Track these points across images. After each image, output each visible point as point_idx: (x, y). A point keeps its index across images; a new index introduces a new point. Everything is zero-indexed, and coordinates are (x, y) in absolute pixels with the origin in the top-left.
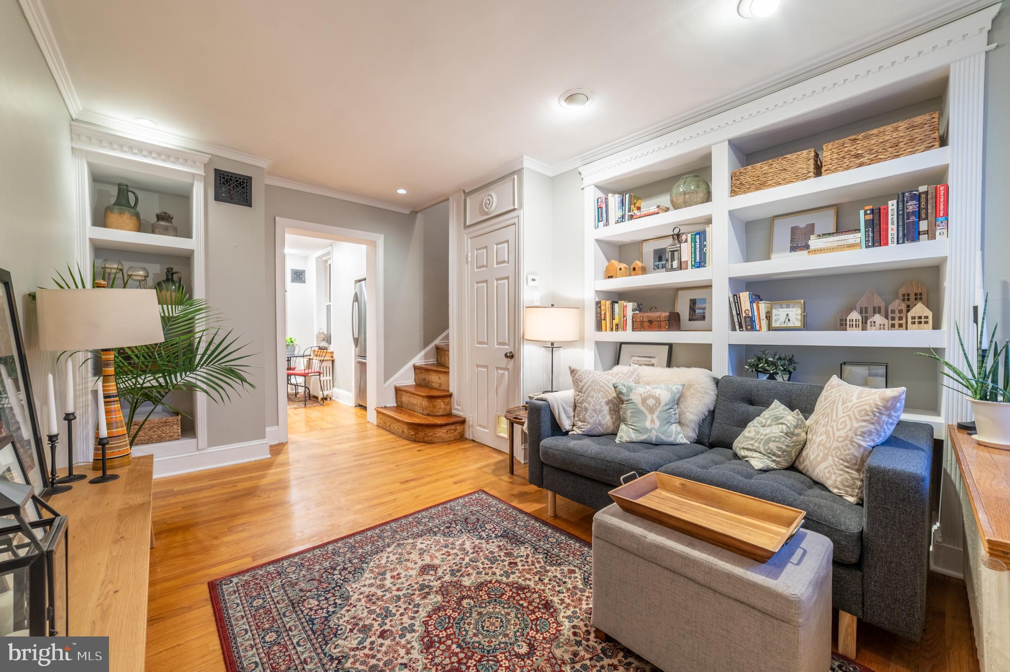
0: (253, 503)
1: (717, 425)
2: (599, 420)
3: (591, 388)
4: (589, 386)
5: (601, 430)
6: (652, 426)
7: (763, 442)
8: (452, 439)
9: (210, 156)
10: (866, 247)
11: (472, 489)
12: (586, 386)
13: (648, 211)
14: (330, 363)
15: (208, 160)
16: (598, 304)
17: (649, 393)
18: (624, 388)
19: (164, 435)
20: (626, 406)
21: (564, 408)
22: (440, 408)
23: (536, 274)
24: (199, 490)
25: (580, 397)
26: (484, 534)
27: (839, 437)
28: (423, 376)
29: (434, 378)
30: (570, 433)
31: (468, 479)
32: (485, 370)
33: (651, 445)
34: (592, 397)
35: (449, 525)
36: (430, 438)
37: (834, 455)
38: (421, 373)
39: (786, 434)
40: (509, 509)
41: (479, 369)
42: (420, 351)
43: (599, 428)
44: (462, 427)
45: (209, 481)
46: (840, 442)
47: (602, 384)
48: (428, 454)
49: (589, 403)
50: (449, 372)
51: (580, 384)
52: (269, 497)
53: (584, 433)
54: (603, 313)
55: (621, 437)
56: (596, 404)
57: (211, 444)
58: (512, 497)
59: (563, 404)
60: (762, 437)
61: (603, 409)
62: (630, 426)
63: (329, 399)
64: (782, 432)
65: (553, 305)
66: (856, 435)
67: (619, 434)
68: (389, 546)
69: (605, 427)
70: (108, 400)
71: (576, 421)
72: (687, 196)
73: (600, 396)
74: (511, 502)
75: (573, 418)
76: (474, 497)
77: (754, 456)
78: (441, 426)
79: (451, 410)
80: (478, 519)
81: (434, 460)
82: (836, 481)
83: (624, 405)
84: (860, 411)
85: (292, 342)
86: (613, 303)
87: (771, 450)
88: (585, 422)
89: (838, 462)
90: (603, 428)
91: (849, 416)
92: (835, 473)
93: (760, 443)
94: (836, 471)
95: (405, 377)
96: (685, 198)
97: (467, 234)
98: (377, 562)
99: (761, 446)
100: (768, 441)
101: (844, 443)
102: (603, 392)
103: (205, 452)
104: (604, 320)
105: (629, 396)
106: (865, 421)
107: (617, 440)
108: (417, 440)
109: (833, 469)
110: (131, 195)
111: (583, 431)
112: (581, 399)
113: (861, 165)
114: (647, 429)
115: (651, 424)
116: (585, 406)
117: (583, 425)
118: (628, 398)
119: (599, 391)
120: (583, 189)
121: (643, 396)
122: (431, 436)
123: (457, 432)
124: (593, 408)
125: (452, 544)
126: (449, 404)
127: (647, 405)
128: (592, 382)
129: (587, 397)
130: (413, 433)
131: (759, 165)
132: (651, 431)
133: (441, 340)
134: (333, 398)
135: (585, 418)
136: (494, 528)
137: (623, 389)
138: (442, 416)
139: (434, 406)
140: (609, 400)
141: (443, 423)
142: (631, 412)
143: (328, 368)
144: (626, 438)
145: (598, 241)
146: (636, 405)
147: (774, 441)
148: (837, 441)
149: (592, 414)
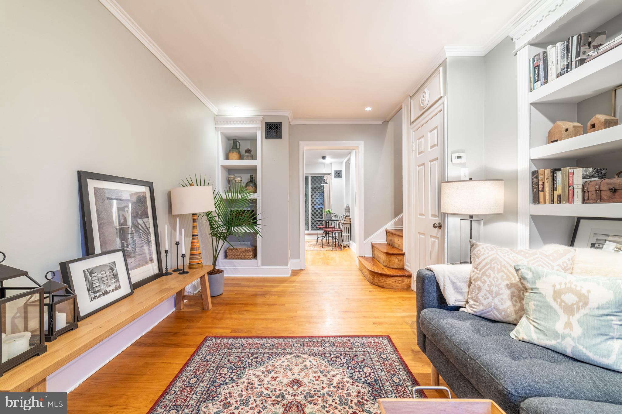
0: (260, 300)
2: (495, 304)
3: (489, 266)
4: (487, 264)
5: (498, 316)
6: (567, 331)
8: (400, 288)
9: (262, 116)
11: (383, 333)
12: (484, 263)
14: (349, 226)
15: (262, 118)
16: (535, 174)
17: (568, 285)
18: (529, 272)
19: (246, 256)
20: (530, 296)
21: (452, 283)
22: (395, 263)
23: (463, 152)
24: (248, 286)
25: (475, 274)
26: (357, 375)
28: (390, 238)
29: (396, 240)
30: (461, 309)
31: (386, 323)
32: (423, 237)
33: (562, 357)
34: (489, 277)
35: (339, 355)
36: (382, 284)
38: (390, 235)
40: (397, 362)
41: (420, 236)
42: (392, 220)
43: (496, 312)
44: (409, 280)
45: (257, 283)
47: (504, 263)
48: (375, 296)
49: (484, 282)
50: (403, 237)
51: (477, 259)
52: (269, 299)
53: (475, 314)
54: (540, 183)
55: (518, 332)
56: (492, 285)
57: (263, 264)
58: (410, 352)
59: (452, 278)
61: (501, 292)
63: (347, 247)
65: (471, 179)
67: (517, 327)
68: (291, 354)
69: (503, 313)
70: (193, 237)
71: (469, 298)
73: (499, 276)
74: (406, 356)
75: (467, 294)
76: (377, 340)
78: (390, 276)
79: (403, 266)
80: (364, 360)
81: (375, 301)
83: (528, 294)
85: (329, 212)
86: (555, 171)
88: (477, 302)
90: (500, 314)
95: (379, 237)
97: (412, 129)
98: (275, 362)
102: (504, 272)
103: (260, 267)
104: (543, 191)
105: (535, 283)
107: (512, 334)
108: (374, 283)
110: (238, 143)
111: (474, 311)
112: (475, 276)
114: (557, 332)
115: (565, 328)
116: (478, 285)
117: (475, 305)
118: (533, 286)
119: (499, 271)
120: (516, 54)
121: (558, 287)
122: (383, 282)
123: (405, 283)
124: (488, 289)
125: (327, 372)
126: (402, 260)
127: (562, 301)
128: (492, 260)
129: (483, 274)
130: (372, 278)
132: (563, 338)
134: (350, 247)
135: (477, 297)
136: (370, 374)
137: (528, 274)
138: (396, 269)
139: (390, 261)
140: (512, 284)
141: (392, 274)
143: (347, 228)
144: (523, 336)
145: (534, 105)
146: (543, 297)
149: (485, 295)
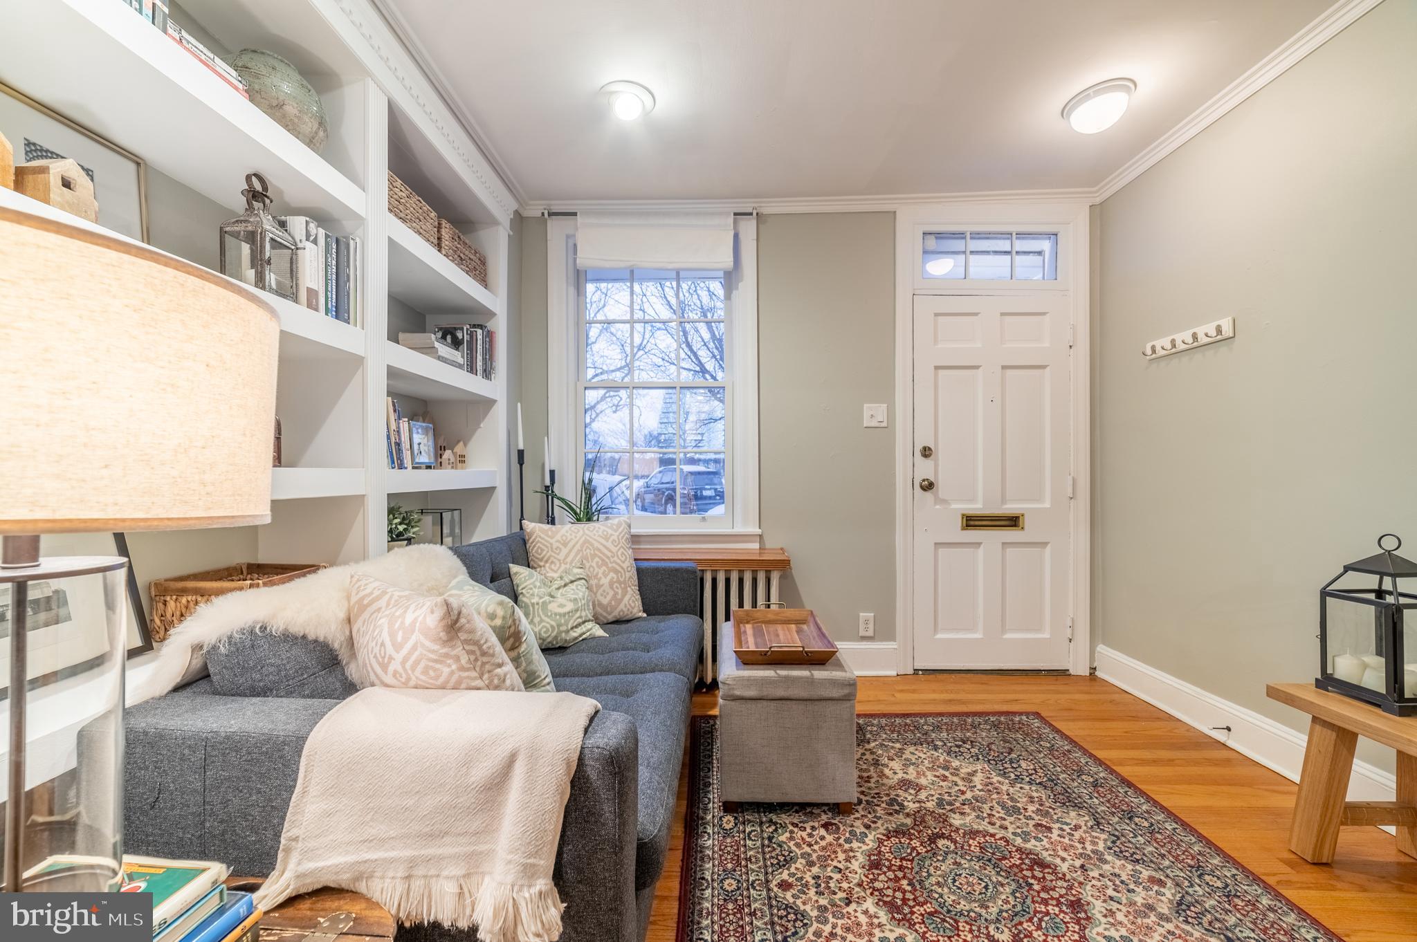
10: (467, 371)
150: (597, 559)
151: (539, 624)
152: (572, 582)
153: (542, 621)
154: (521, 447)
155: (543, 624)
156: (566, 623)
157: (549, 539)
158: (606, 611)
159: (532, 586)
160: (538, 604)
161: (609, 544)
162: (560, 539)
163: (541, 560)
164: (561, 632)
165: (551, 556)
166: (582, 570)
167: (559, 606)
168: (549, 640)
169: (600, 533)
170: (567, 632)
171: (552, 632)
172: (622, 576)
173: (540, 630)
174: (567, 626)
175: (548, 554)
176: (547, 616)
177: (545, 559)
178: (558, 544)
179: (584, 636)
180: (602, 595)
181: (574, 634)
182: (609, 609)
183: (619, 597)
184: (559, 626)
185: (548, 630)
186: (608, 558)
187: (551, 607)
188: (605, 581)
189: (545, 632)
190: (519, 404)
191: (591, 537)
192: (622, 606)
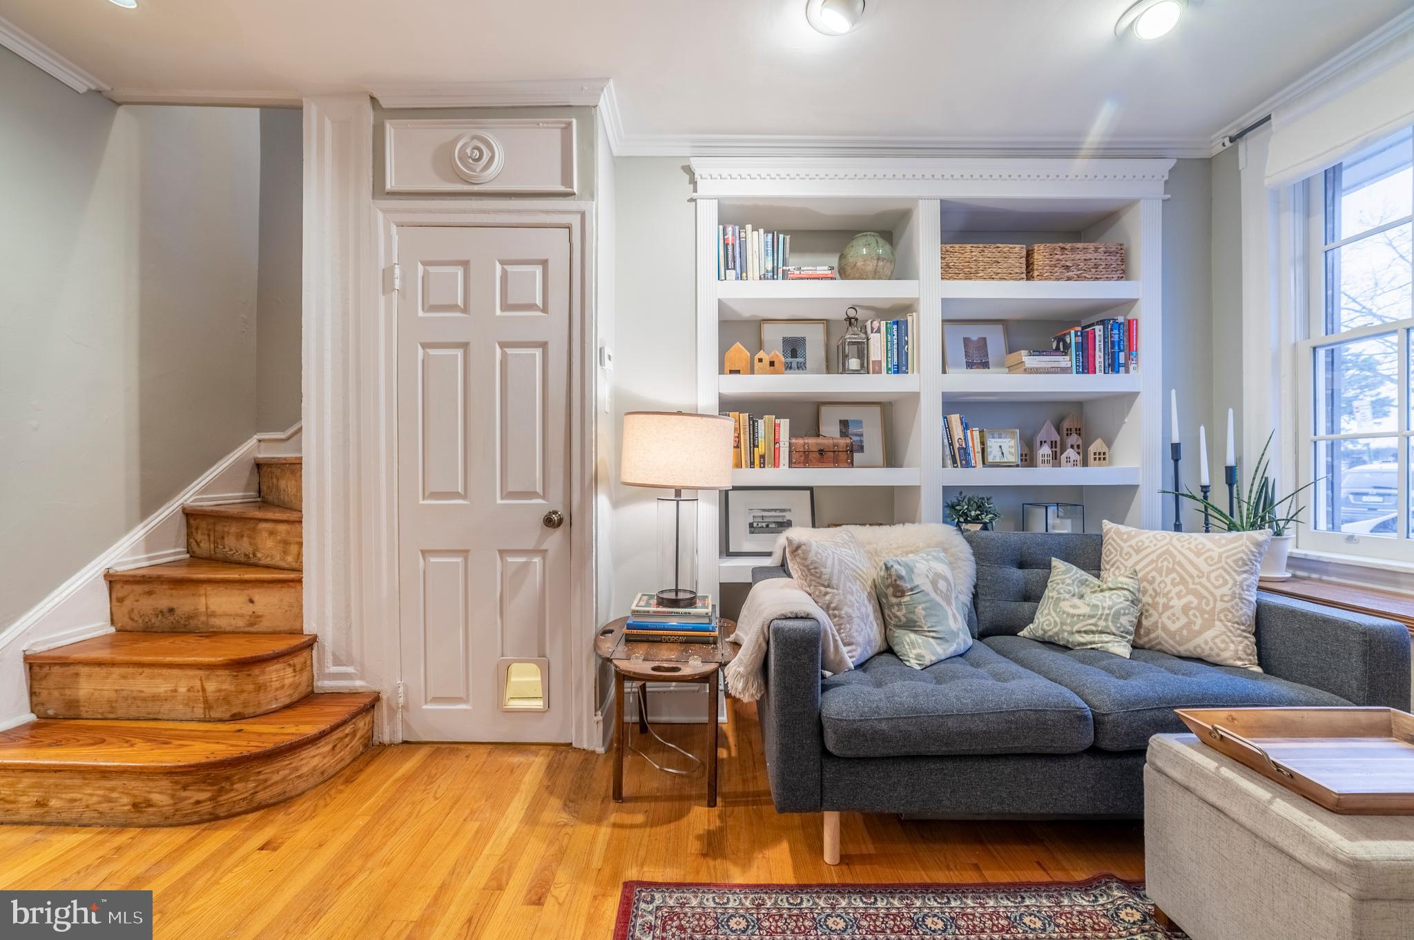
1: (988, 604)
2: (868, 635)
7: (1110, 618)
10: (1077, 373)
13: (814, 272)
18: (902, 567)
20: (912, 600)
22: (281, 687)
27: (1223, 596)
29: (221, 604)
32: (457, 559)
37: (1223, 618)
39: (1132, 602)
41: (433, 559)
44: (372, 719)
46: (1228, 602)
50: (300, 581)
55: (920, 657)
60: (1107, 611)
62: (928, 634)
64: (1127, 601)
66: (1243, 590)
69: (873, 644)
72: (881, 263)
77: (1106, 639)
79: (317, 683)
82: (1237, 651)
83: (906, 599)
84: (1236, 562)
86: (754, 418)
87: (1124, 627)
89: (1233, 627)
91: (1222, 568)
92: (1233, 642)
93: (1106, 620)
94: (1234, 638)
95: (74, 615)
96: (877, 266)
99: (1110, 624)
100: (1117, 615)
101: (1233, 603)
104: (738, 446)
105: (911, 580)
106: (1245, 572)
109: (1228, 637)
113: (1069, 279)
116: (846, 613)
118: (913, 585)
120: (696, 200)
121: (930, 576)
126: (308, 667)
127: (940, 590)
131: (968, 246)
133: (205, 490)
135: (851, 636)
137: (901, 570)
139: (256, 689)
140: (868, 593)
142: (923, 609)
144: (930, 658)
146: (927, 594)
147: (1124, 614)
148: (1222, 600)
150: (1174, 575)
151: (1046, 615)
152: (1111, 589)
153: (1049, 614)
154: (1176, 439)
155: (1049, 617)
156: (1072, 625)
157: (1120, 542)
158: (1173, 638)
159: (1059, 581)
160: (1052, 598)
161: (1200, 561)
162: (1134, 545)
163: (1108, 563)
164: (1064, 631)
165: (1117, 561)
166: (1131, 580)
167: (1071, 606)
168: (1050, 633)
169: (1192, 546)
170: (1072, 633)
171: (1055, 627)
172: (1207, 604)
173: (1044, 622)
174: (1072, 628)
175: (1116, 558)
176: (1055, 611)
177: (1111, 563)
178: (1131, 551)
179: (1093, 646)
180: (1169, 618)
181: (1079, 638)
182: (1178, 638)
183: (1197, 628)
184: (1063, 624)
185: (1050, 624)
186: (1192, 577)
187: (1062, 604)
188: (1177, 603)
189: (1049, 625)
190: (1173, 392)
191: (1176, 548)
192: (1199, 641)
